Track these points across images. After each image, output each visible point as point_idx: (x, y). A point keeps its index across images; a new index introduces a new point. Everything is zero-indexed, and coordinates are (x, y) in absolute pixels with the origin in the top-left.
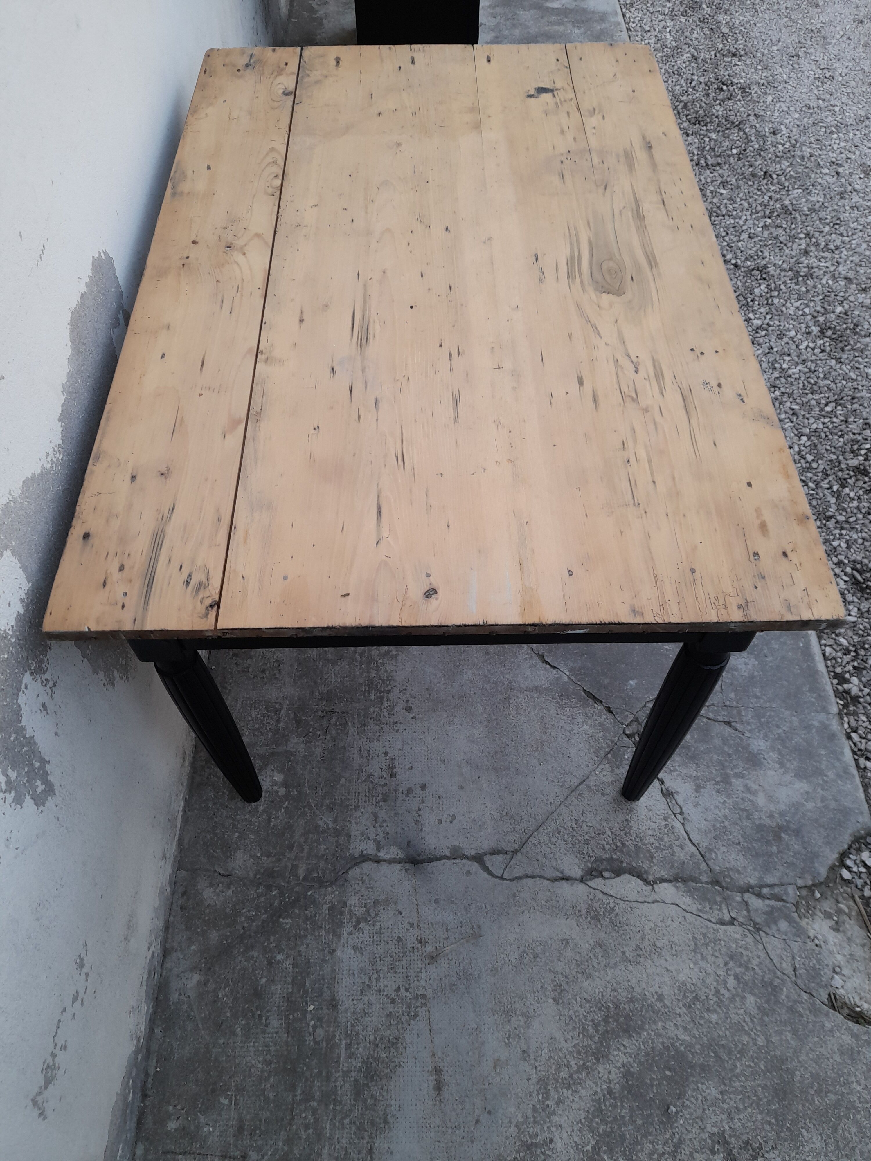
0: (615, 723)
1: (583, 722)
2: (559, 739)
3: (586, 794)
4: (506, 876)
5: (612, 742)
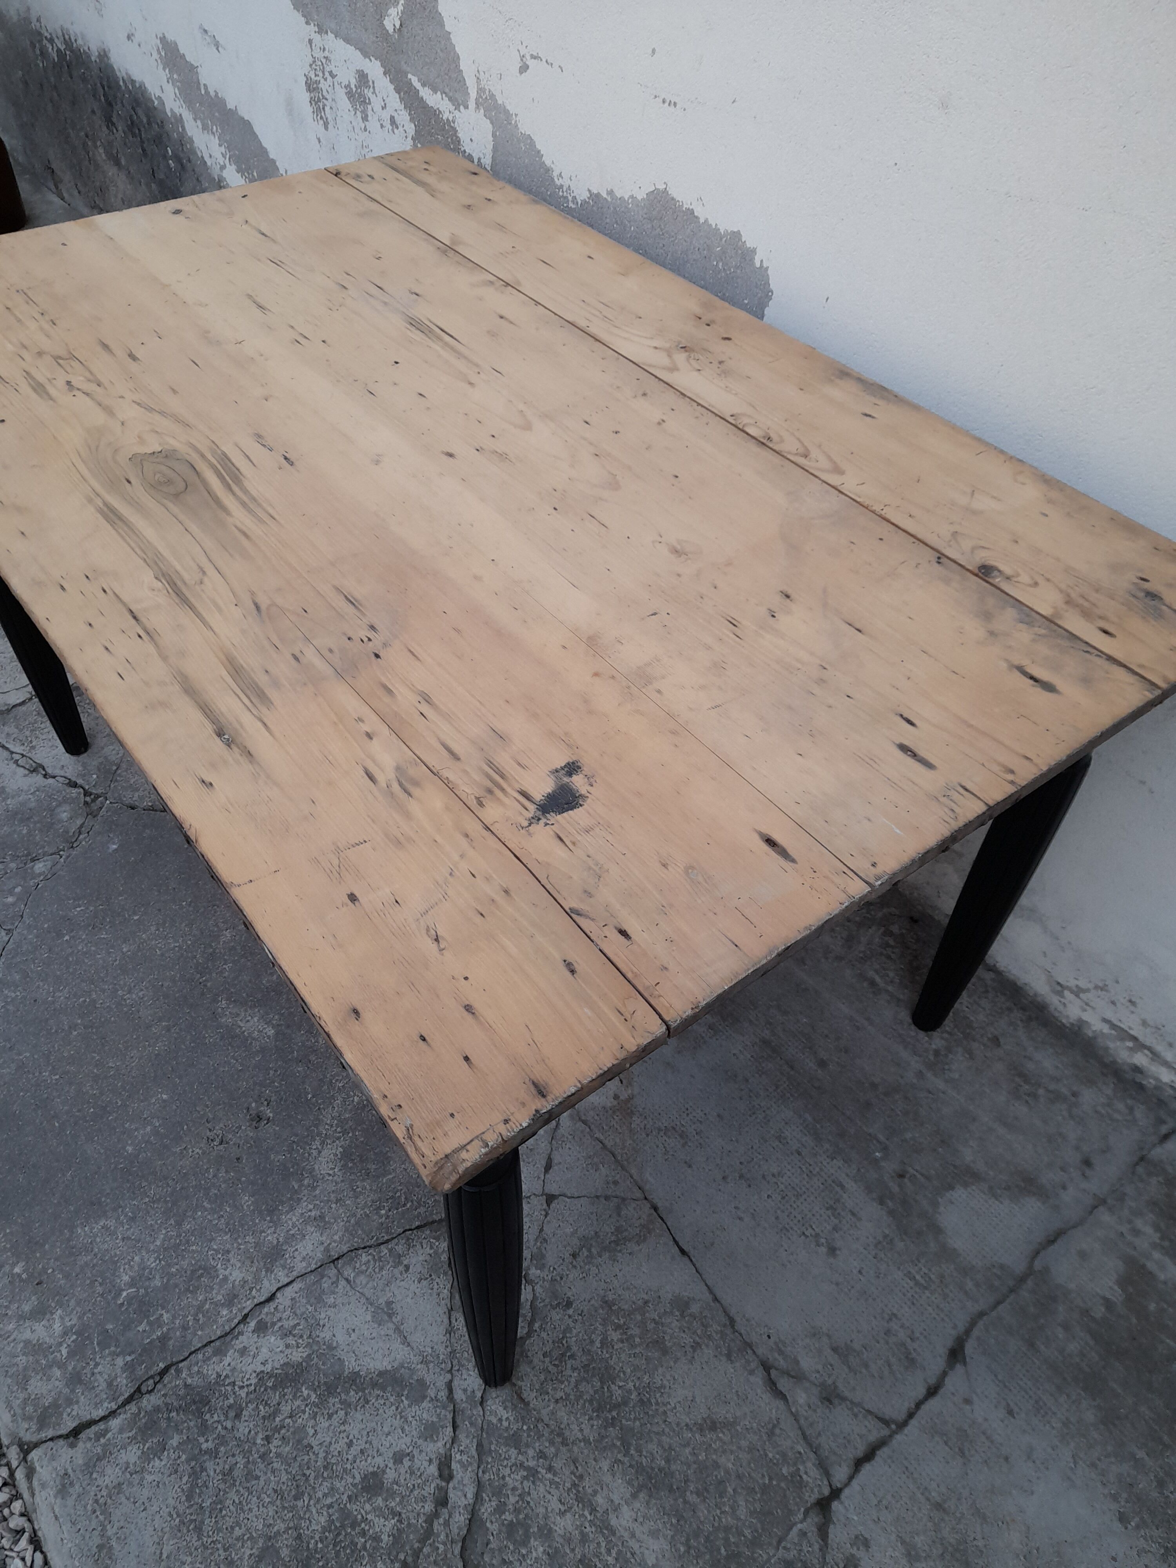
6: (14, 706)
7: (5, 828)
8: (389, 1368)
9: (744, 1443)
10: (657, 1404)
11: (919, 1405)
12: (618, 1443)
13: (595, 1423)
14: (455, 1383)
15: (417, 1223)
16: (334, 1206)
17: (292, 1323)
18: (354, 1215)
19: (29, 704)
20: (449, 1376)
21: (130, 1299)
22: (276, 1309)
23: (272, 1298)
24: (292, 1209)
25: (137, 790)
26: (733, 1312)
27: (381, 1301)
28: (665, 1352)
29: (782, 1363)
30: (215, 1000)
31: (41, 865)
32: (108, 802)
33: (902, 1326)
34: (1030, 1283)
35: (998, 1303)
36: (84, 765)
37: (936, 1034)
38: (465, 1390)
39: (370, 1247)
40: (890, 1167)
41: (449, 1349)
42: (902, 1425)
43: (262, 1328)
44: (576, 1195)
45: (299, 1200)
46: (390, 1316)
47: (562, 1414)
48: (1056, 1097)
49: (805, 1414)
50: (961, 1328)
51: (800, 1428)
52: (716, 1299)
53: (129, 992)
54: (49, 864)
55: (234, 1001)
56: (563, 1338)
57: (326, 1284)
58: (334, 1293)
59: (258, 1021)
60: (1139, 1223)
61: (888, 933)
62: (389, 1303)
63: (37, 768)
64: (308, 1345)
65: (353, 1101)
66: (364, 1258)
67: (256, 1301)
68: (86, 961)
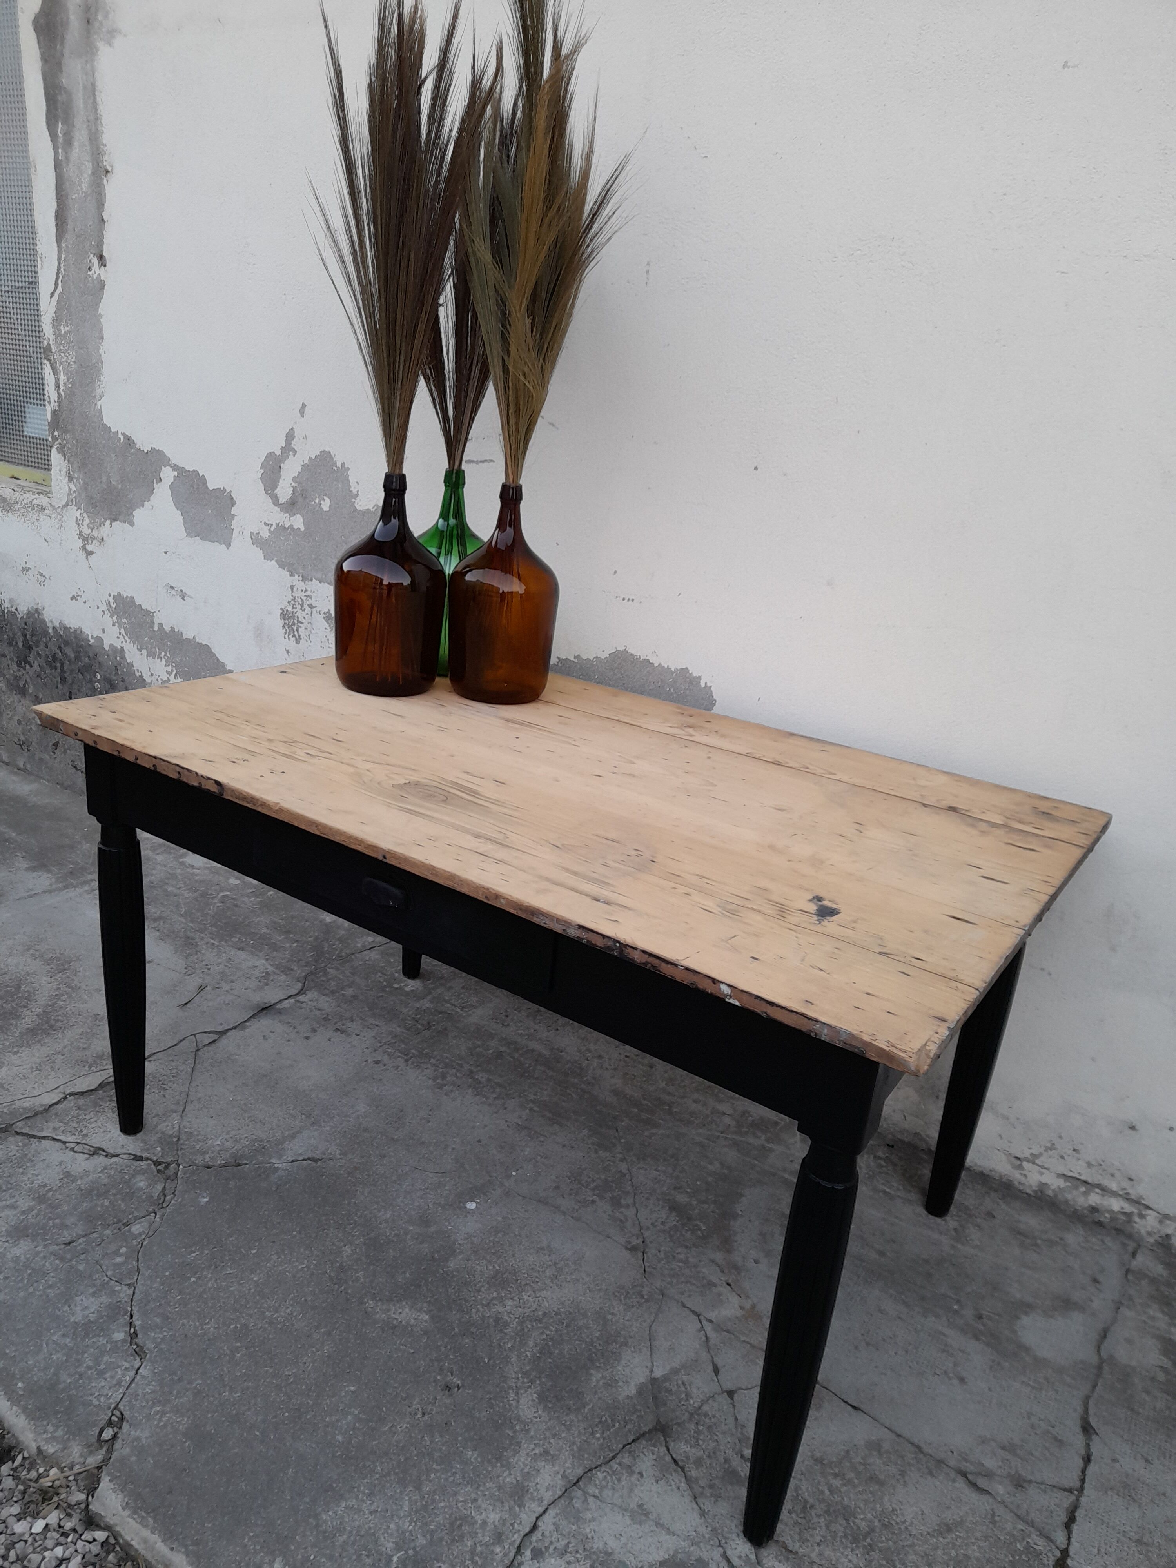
0: (193, 1162)
1: (223, 1144)
2: (233, 1121)
3: (173, 1107)
4: (193, 1037)
5: (181, 1149)
6: (50, 1106)
7: (85, 1204)
8: (667, 1557)
9: (978, 1535)
10: (897, 1524)
11: (1083, 1471)
12: (884, 1562)
13: (857, 1552)
14: (729, 1553)
15: (632, 1438)
16: (552, 1441)
17: (563, 1543)
18: (574, 1443)
19: (65, 1102)
20: (720, 1549)
21: (403, 1562)
22: (543, 1534)
23: (534, 1528)
24: (516, 1452)
25: (205, 1153)
26: (916, 1441)
27: (631, 1506)
28: (882, 1484)
29: (971, 1468)
30: (362, 1303)
31: (138, 1227)
32: (181, 1167)
33: (1040, 1420)
34: (1106, 1368)
35: (1094, 1387)
36: (144, 1142)
37: (948, 1218)
38: (740, 1557)
39: (600, 1466)
40: (969, 1313)
41: (710, 1529)
42: (1081, 1489)
43: (538, 1554)
44: (749, 1386)
45: (519, 1443)
46: (647, 1515)
47: (828, 1552)
48: (1051, 1243)
49: (1009, 1500)
50: (1080, 1410)
51: (1012, 1511)
52: (899, 1436)
53: (277, 1312)
54: (146, 1225)
55: (380, 1300)
56: (797, 1495)
57: (577, 1504)
58: (588, 1509)
59: (410, 1310)
60: (1151, 1312)
61: (876, 1158)
62: (640, 1506)
63: (96, 1151)
64: (586, 1557)
65: (527, 1356)
66: (600, 1475)
67: (522, 1533)
68: (222, 1294)
